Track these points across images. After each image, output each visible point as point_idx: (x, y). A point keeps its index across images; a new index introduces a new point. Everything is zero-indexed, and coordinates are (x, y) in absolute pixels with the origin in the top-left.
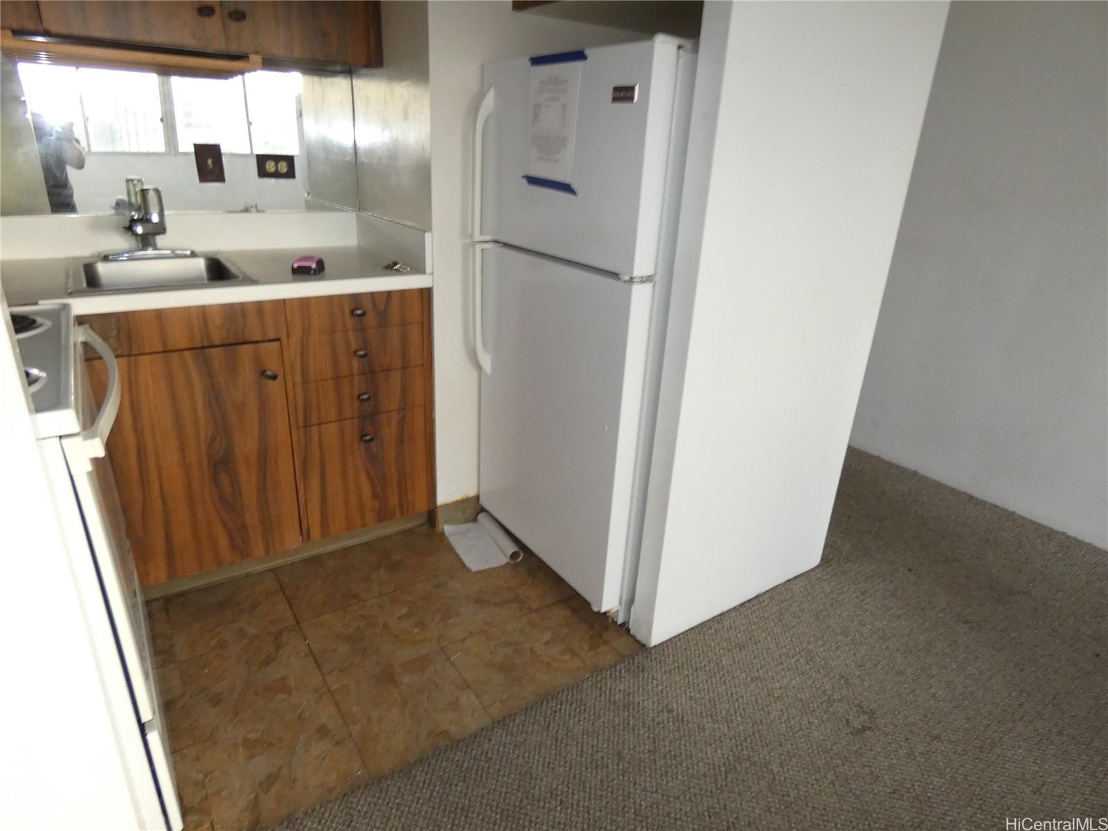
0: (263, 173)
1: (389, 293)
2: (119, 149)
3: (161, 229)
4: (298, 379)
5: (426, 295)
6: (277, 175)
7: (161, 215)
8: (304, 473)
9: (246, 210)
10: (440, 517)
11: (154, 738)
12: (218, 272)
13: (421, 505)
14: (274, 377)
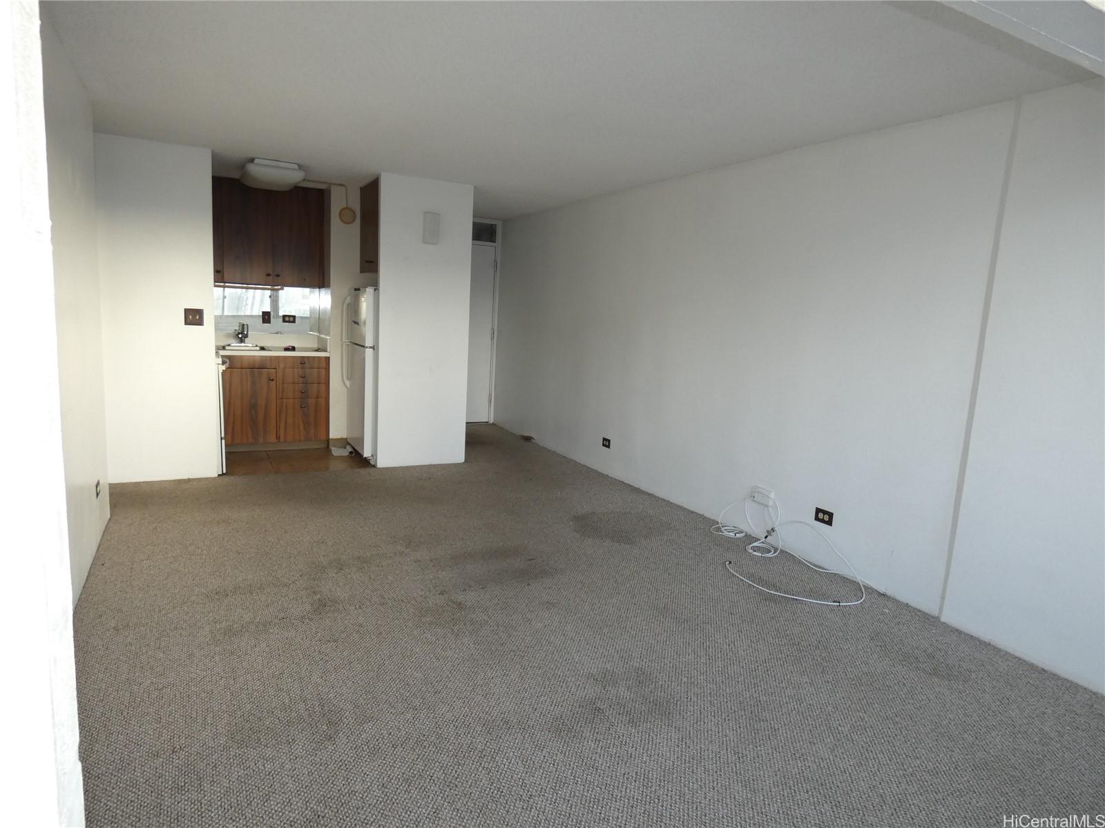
0: (284, 321)
1: (314, 357)
2: (240, 314)
3: (246, 336)
4: (281, 382)
5: (328, 359)
6: (289, 322)
7: (247, 332)
8: (280, 415)
9: (277, 333)
10: (331, 443)
11: (223, 441)
12: (262, 349)
13: (323, 437)
14: (273, 380)
